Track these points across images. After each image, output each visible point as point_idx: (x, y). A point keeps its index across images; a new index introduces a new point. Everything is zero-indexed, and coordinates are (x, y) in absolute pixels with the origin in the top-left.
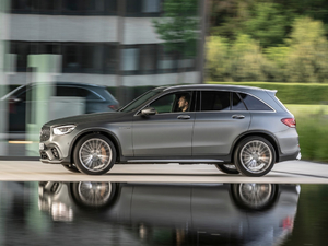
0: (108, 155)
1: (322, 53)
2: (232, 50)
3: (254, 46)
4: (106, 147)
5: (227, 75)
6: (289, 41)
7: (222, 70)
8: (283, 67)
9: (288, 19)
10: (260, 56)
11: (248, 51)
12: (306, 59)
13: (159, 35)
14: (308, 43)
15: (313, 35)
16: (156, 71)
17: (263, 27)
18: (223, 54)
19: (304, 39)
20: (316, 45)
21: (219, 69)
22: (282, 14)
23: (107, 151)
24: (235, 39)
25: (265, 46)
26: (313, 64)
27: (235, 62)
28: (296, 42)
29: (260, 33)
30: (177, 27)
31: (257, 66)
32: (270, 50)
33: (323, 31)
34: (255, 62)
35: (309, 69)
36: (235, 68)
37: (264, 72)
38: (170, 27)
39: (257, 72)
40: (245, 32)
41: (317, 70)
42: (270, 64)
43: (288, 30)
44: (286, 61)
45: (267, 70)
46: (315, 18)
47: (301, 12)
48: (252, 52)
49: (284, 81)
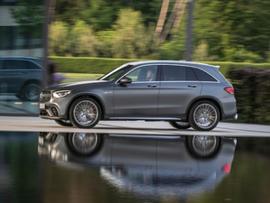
0: (95, 113)
1: (141, 36)
2: (72, 32)
3: (88, 30)
4: (94, 107)
5: (67, 52)
6: (115, 26)
7: (63, 47)
8: (110, 46)
9: (115, 10)
10: (93, 38)
11: (84, 34)
12: (128, 41)
13: (14, 20)
14: (129, 28)
15: (133, 22)
16: (11, 47)
17: (96, 15)
18: (65, 35)
19: (127, 25)
20: (136, 30)
21: (61, 47)
22: (110, 5)
23: (95, 110)
24: (74, 24)
25: (97, 30)
26: (133, 44)
27: (73, 41)
28: (121, 27)
29: (93, 20)
30: (29, 14)
31: (90, 45)
32: (100, 33)
33: (141, 19)
34: (89, 42)
35: (130, 48)
36: (73, 46)
37: (96, 50)
38: (23, 13)
39: (90, 50)
40: (81, 19)
41: (136, 49)
42: (100, 43)
43: (115, 18)
44: (113, 41)
45: (98, 48)
46: (136, 9)
47: (125, 5)
48: (87, 34)
49: (111, 57)
